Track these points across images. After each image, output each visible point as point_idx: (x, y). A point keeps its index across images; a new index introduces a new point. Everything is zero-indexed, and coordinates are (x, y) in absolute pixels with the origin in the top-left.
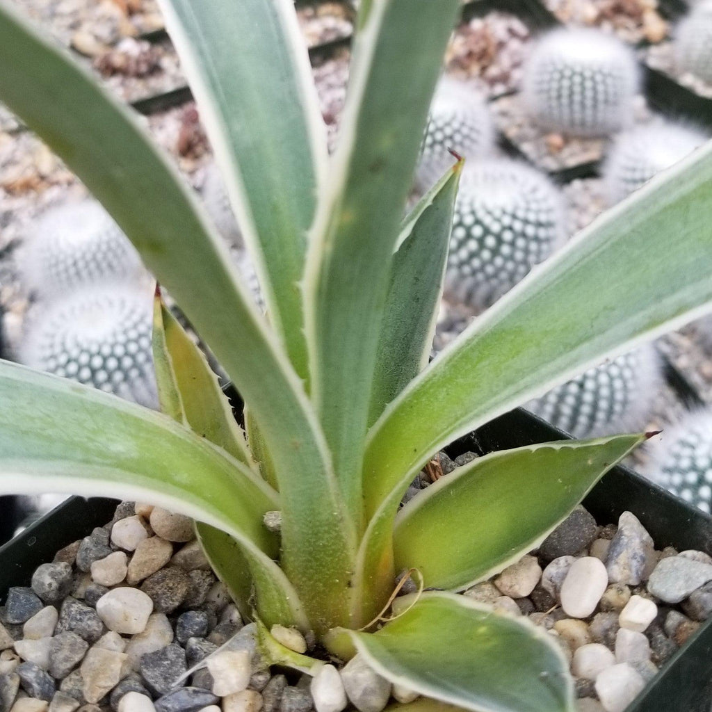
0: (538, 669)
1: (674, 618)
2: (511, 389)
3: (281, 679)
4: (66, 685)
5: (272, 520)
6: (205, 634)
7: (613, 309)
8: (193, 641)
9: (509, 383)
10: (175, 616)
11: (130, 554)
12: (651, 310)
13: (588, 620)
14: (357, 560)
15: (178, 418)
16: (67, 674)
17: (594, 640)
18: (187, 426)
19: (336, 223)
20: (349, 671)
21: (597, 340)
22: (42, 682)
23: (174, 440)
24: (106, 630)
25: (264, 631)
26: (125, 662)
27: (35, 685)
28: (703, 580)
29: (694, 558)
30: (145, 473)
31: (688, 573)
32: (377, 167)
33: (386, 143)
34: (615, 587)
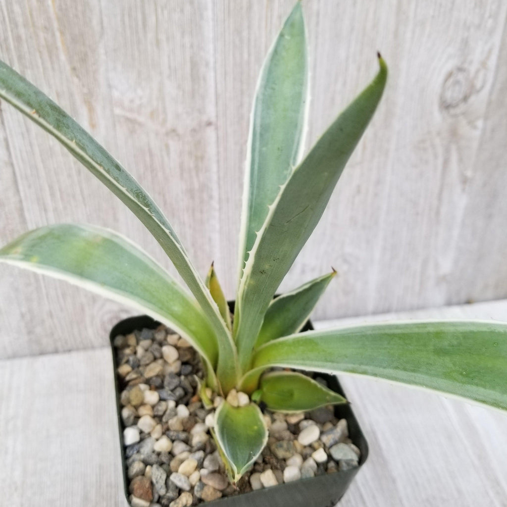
1: (332, 464)
2: (301, 362)
4: (140, 368)
7: (347, 357)
9: (303, 359)
10: (184, 363)
11: (180, 337)
12: (356, 366)
13: (304, 447)
16: (143, 365)
17: (301, 454)
21: (335, 364)
22: (134, 362)
24: (161, 358)
26: (160, 370)
27: (131, 361)
28: (349, 458)
29: (353, 450)
31: (346, 453)
32: (262, 272)
33: (266, 267)
34: (319, 442)
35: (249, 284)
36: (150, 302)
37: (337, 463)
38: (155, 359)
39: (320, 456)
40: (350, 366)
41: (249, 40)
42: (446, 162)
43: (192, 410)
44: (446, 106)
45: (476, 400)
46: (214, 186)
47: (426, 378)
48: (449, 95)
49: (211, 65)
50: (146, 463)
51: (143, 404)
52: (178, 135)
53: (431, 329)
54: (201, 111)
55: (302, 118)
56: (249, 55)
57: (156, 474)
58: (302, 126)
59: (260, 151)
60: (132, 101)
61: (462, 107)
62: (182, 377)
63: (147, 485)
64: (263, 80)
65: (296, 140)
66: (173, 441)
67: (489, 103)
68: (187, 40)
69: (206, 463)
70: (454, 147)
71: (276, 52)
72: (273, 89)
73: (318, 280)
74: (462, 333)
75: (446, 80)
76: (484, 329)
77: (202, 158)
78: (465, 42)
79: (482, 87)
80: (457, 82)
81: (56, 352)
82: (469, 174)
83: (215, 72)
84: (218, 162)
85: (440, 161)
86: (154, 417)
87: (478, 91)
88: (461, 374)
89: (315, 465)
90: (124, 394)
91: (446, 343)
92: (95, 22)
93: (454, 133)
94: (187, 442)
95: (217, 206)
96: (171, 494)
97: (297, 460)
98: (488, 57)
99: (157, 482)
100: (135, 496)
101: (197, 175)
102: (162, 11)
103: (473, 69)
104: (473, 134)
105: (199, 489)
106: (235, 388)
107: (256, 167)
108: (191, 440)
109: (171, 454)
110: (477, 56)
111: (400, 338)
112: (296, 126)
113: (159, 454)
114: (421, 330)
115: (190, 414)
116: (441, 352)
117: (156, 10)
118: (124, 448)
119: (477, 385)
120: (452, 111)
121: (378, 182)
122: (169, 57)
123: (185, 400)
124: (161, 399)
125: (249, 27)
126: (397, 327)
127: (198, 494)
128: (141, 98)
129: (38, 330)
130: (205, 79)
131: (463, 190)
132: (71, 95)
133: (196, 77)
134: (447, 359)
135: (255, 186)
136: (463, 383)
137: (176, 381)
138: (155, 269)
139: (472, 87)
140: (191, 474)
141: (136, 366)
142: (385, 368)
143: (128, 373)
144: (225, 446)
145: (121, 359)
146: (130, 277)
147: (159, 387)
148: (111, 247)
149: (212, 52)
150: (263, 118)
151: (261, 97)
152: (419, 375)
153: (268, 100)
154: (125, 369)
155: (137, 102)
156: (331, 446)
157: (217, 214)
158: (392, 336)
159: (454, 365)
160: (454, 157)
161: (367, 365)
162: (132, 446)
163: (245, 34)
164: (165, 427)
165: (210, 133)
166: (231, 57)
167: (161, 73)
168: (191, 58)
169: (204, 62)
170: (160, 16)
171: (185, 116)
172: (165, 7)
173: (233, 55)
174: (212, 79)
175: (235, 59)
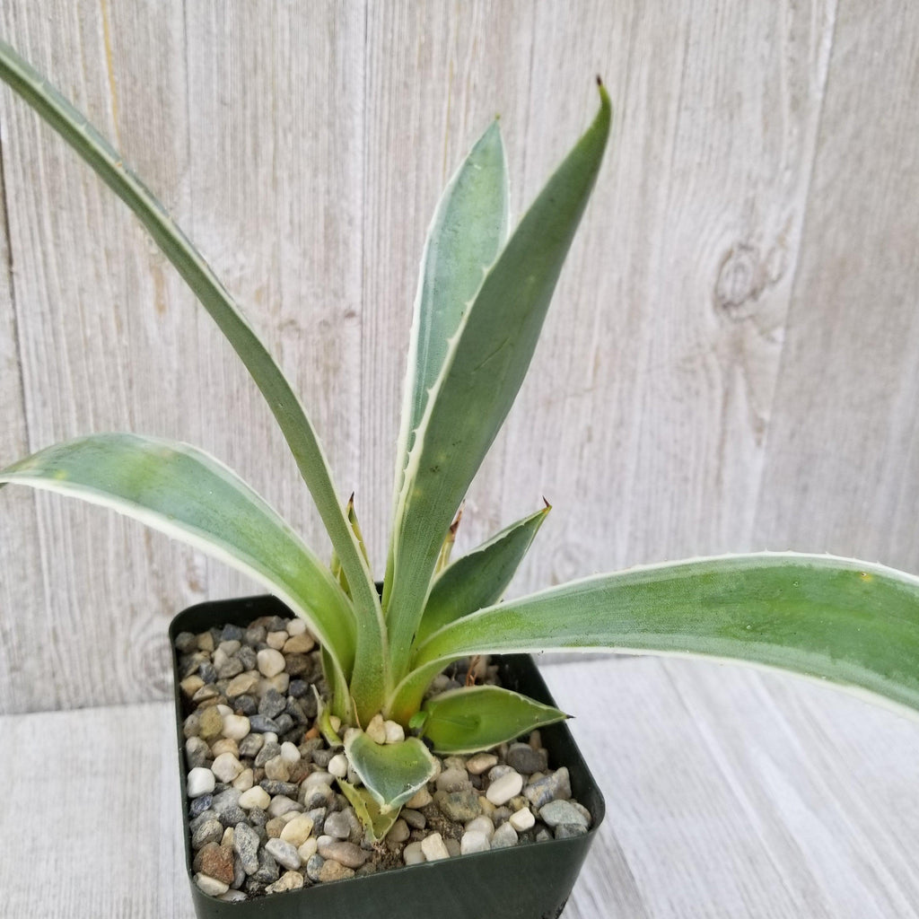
1: (543, 835)
3: (320, 741)
4: (219, 683)
7: (567, 627)
9: (497, 641)
10: (293, 678)
11: (290, 637)
12: (581, 637)
13: (497, 807)
14: (389, 700)
16: (223, 679)
17: (491, 818)
19: (411, 493)
21: (547, 639)
22: (209, 674)
24: (255, 668)
27: (204, 672)
29: (579, 810)
30: (293, 587)
32: (435, 470)
33: (441, 458)
34: (522, 797)
35: (413, 497)
36: (246, 551)
37: (552, 830)
38: (245, 670)
39: (524, 819)
41: (417, 187)
42: (728, 395)
43: (305, 751)
44: (724, 305)
46: (354, 418)
47: (691, 639)
48: (727, 286)
49: (358, 222)
50: (226, 823)
51: (221, 736)
52: (298, 330)
53: (697, 572)
54: (338, 294)
56: (417, 210)
57: (243, 839)
60: (227, 272)
61: (750, 307)
62: (291, 699)
63: (226, 855)
64: (439, 218)
66: (272, 796)
67: (792, 303)
68: (321, 181)
69: (329, 824)
70: (739, 371)
71: (459, 184)
72: (455, 231)
73: (522, 524)
75: (723, 264)
76: (778, 564)
77: (336, 370)
78: (751, 206)
79: (780, 276)
80: (740, 267)
81: (58, 707)
82: (766, 415)
83: (363, 234)
84: (361, 376)
85: (718, 393)
86: (241, 758)
87: (774, 282)
88: (745, 628)
89: (515, 835)
90: (191, 719)
91: (720, 589)
92: (178, 144)
93: (738, 347)
94: (294, 796)
95: (357, 452)
96: (266, 871)
97: (485, 824)
98: (787, 230)
99: (243, 850)
100: (204, 874)
101: (327, 399)
102: (285, 136)
103: (764, 247)
104: (770, 351)
105: (315, 866)
106: (380, 712)
107: (427, 338)
108: (304, 795)
109: (268, 814)
110: (769, 227)
111: (650, 590)
113: (247, 812)
114: (681, 575)
115: (302, 757)
116: (711, 602)
117: (275, 133)
118: (188, 801)
120: (734, 313)
121: (621, 423)
122: (291, 205)
123: (294, 735)
124: (253, 731)
125: (418, 168)
126: (645, 574)
127: (312, 874)
128: (242, 268)
129: (30, 664)
130: (346, 243)
131: (759, 443)
132: (130, 256)
133: (332, 240)
134: (722, 611)
135: (425, 365)
136: (747, 640)
137: (280, 703)
138: (256, 503)
139: (765, 274)
140: (302, 843)
141: (213, 679)
142: (626, 633)
143: (198, 689)
144: (364, 774)
145: (187, 669)
146: (216, 511)
147: (251, 713)
148: (187, 465)
149: (359, 202)
150: (438, 270)
151: (437, 240)
152: (680, 636)
153: (447, 246)
154: (191, 683)
155: (237, 274)
156: (542, 805)
157: (356, 465)
158: (637, 589)
159: (734, 617)
160: (740, 388)
161: (598, 632)
162: (202, 797)
163: (412, 176)
164: (260, 772)
165: (351, 330)
166: (389, 211)
167: (277, 230)
168: (326, 209)
169: (346, 218)
170: (281, 143)
171: (311, 300)
172: (290, 129)
173: (393, 208)
174: (359, 244)
175: (394, 215)
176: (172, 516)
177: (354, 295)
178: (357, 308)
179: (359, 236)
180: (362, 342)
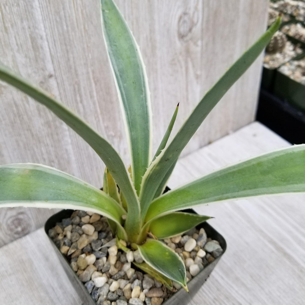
0: (179, 268)
1: (209, 255)
2: (184, 205)
4: (74, 244)
5: (124, 217)
6: (105, 238)
7: (211, 193)
8: (103, 240)
9: (184, 203)
10: (100, 232)
11: (91, 217)
12: (220, 196)
13: (190, 253)
14: (141, 230)
15: (107, 193)
16: (74, 242)
17: (191, 257)
18: (108, 195)
19: (154, 168)
20: (136, 253)
21: (206, 199)
22: (68, 243)
23: (106, 199)
24: (83, 233)
25: (118, 240)
26: (88, 242)
28: (217, 248)
29: (215, 243)
31: (214, 246)
32: (167, 160)
33: (170, 156)
34: (198, 246)
36: (79, 201)
37: (212, 253)
38: (81, 235)
39: (202, 253)
40: (216, 197)
42: (187, 69)
44: (182, 37)
45: (294, 191)
47: (264, 189)
48: (182, 30)
49: (44, 37)
50: (111, 301)
51: (88, 266)
53: (254, 163)
54: (44, 69)
55: (140, 60)
58: (141, 65)
59: (124, 87)
61: (190, 36)
65: (141, 74)
66: (117, 280)
67: (202, 30)
68: (25, 24)
70: (189, 60)
72: (116, 46)
74: (272, 159)
75: (179, 21)
76: (282, 154)
79: (198, 22)
80: (185, 22)
82: (199, 73)
83: (48, 42)
85: (184, 69)
86: (98, 271)
87: (196, 24)
88: (282, 181)
89: (201, 260)
91: (266, 167)
93: (188, 51)
94: (125, 278)
98: (197, 4)
103: (191, 12)
104: (197, 49)
105: (149, 302)
110: (192, 4)
111: (238, 173)
112: (138, 66)
113: (114, 292)
116: (265, 173)
119: (292, 184)
120: (185, 39)
122: (15, 37)
124: (98, 259)
130: (42, 48)
131: (197, 83)
133: (36, 48)
137: (99, 243)
139: (192, 22)
140: (139, 296)
141: (71, 244)
142: (238, 191)
143: (68, 251)
145: (60, 244)
146: (60, 190)
147: (92, 251)
149: (43, 29)
151: (111, 52)
153: (116, 54)
154: (64, 249)
156: (204, 246)
158: (233, 173)
159: (276, 177)
160: (190, 65)
161: (226, 193)
164: (108, 274)
165: (53, 82)
166: (56, 29)
167: (12, 50)
168: (30, 35)
169: (39, 37)
170: (4, 11)
171: (33, 75)
172: (7, 5)
173: (57, 28)
174: (47, 46)
175: (58, 31)
176: (47, 200)
177: (50, 68)
178: (53, 73)
179: (46, 43)
180: (58, 86)
